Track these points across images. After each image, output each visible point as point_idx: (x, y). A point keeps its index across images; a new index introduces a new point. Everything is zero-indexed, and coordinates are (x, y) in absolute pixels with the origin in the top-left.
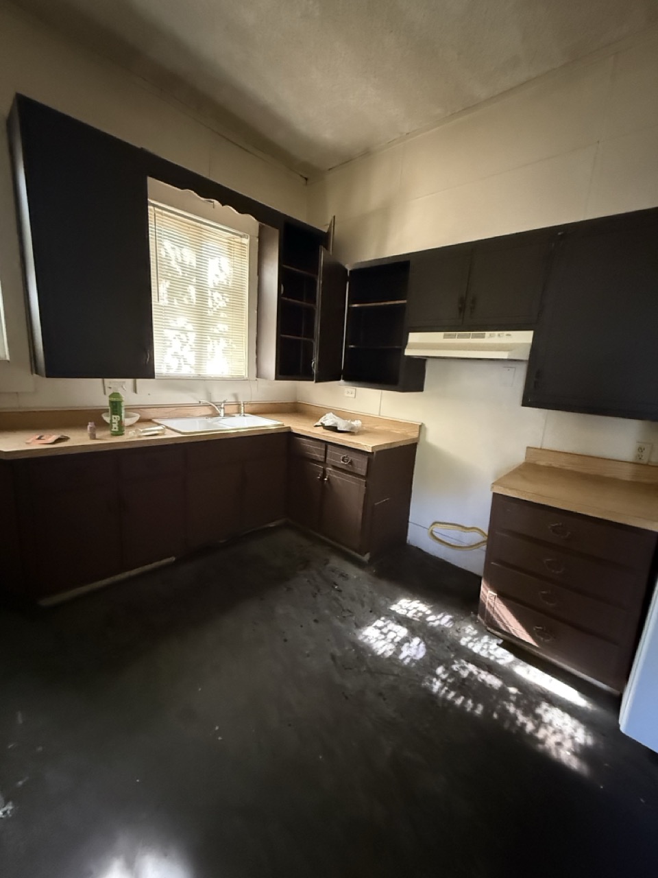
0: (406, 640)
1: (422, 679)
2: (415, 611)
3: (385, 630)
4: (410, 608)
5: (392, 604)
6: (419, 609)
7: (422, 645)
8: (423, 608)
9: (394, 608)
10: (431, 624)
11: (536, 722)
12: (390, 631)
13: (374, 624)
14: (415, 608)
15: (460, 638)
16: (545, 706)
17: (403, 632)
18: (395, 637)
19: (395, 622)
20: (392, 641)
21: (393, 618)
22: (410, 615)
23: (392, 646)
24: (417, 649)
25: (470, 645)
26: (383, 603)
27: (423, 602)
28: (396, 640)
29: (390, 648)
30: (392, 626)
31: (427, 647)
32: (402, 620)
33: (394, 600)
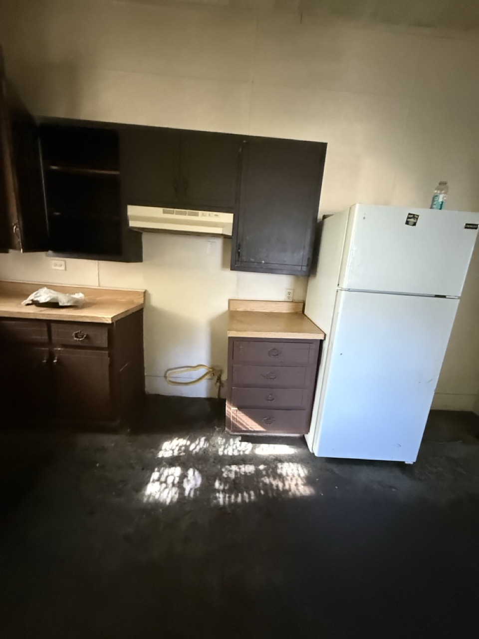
0: (183, 476)
1: (209, 501)
2: (177, 448)
3: (163, 479)
4: (173, 448)
5: (158, 452)
6: (180, 445)
7: (197, 473)
8: (182, 442)
9: (161, 454)
10: (194, 452)
11: (281, 479)
12: (167, 477)
13: (151, 480)
14: (177, 445)
15: (217, 451)
16: (279, 465)
17: (177, 471)
18: (174, 480)
19: (167, 466)
20: (173, 485)
21: (164, 463)
22: (176, 453)
23: (175, 490)
24: (195, 479)
25: (226, 452)
26: (150, 455)
27: (179, 438)
28: (176, 482)
29: (174, 493)
30: (167, 471)
31: (200, 472)
32: (172, 462)
33: (158, 448)
